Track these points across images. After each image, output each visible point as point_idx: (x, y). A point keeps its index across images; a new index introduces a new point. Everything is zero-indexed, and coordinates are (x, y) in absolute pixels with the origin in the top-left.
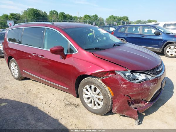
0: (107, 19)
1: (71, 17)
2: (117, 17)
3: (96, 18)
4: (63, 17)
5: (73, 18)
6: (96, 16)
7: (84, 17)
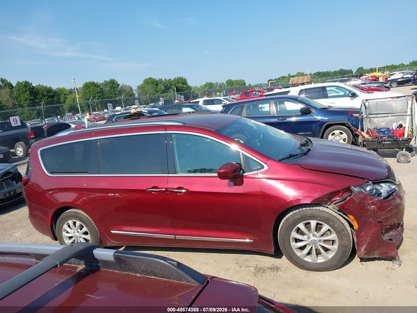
0: (139, 87)
1: (49, 90)
2: (161, 81)
3: (114, 88)
4: (28, 92)
5: (56, 93)
6: (114, 83)
7: (83, 87)
